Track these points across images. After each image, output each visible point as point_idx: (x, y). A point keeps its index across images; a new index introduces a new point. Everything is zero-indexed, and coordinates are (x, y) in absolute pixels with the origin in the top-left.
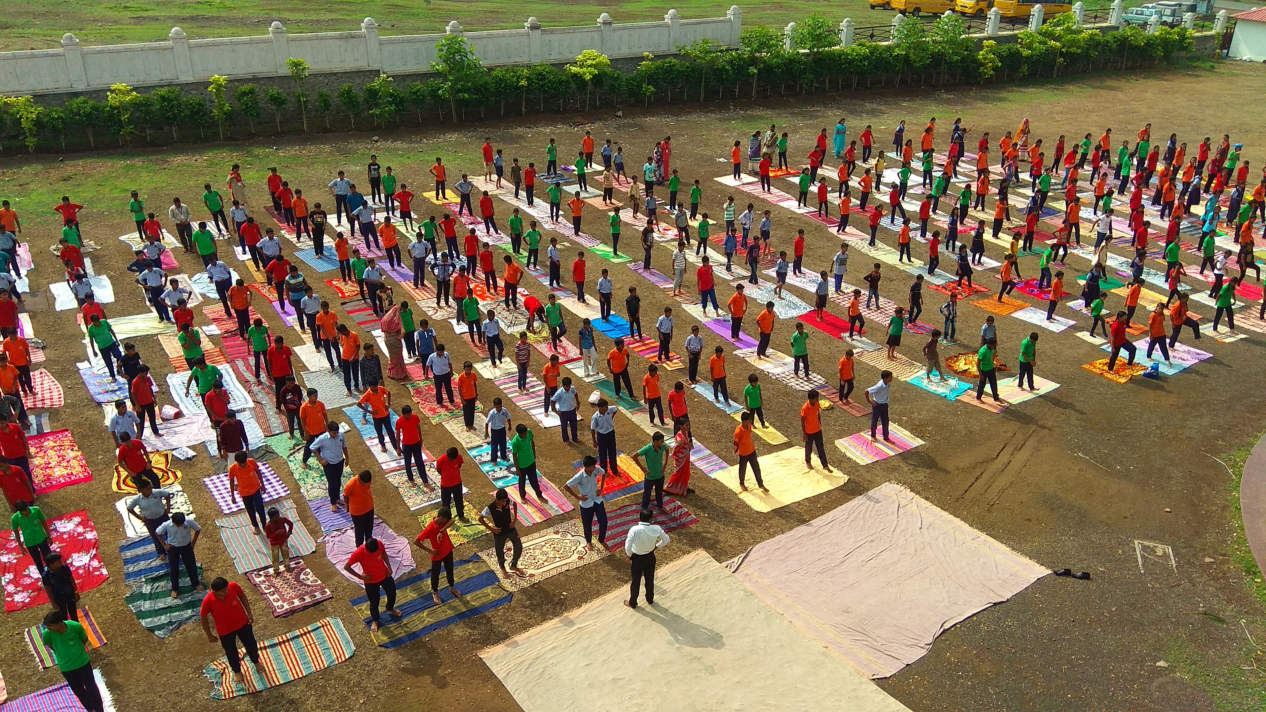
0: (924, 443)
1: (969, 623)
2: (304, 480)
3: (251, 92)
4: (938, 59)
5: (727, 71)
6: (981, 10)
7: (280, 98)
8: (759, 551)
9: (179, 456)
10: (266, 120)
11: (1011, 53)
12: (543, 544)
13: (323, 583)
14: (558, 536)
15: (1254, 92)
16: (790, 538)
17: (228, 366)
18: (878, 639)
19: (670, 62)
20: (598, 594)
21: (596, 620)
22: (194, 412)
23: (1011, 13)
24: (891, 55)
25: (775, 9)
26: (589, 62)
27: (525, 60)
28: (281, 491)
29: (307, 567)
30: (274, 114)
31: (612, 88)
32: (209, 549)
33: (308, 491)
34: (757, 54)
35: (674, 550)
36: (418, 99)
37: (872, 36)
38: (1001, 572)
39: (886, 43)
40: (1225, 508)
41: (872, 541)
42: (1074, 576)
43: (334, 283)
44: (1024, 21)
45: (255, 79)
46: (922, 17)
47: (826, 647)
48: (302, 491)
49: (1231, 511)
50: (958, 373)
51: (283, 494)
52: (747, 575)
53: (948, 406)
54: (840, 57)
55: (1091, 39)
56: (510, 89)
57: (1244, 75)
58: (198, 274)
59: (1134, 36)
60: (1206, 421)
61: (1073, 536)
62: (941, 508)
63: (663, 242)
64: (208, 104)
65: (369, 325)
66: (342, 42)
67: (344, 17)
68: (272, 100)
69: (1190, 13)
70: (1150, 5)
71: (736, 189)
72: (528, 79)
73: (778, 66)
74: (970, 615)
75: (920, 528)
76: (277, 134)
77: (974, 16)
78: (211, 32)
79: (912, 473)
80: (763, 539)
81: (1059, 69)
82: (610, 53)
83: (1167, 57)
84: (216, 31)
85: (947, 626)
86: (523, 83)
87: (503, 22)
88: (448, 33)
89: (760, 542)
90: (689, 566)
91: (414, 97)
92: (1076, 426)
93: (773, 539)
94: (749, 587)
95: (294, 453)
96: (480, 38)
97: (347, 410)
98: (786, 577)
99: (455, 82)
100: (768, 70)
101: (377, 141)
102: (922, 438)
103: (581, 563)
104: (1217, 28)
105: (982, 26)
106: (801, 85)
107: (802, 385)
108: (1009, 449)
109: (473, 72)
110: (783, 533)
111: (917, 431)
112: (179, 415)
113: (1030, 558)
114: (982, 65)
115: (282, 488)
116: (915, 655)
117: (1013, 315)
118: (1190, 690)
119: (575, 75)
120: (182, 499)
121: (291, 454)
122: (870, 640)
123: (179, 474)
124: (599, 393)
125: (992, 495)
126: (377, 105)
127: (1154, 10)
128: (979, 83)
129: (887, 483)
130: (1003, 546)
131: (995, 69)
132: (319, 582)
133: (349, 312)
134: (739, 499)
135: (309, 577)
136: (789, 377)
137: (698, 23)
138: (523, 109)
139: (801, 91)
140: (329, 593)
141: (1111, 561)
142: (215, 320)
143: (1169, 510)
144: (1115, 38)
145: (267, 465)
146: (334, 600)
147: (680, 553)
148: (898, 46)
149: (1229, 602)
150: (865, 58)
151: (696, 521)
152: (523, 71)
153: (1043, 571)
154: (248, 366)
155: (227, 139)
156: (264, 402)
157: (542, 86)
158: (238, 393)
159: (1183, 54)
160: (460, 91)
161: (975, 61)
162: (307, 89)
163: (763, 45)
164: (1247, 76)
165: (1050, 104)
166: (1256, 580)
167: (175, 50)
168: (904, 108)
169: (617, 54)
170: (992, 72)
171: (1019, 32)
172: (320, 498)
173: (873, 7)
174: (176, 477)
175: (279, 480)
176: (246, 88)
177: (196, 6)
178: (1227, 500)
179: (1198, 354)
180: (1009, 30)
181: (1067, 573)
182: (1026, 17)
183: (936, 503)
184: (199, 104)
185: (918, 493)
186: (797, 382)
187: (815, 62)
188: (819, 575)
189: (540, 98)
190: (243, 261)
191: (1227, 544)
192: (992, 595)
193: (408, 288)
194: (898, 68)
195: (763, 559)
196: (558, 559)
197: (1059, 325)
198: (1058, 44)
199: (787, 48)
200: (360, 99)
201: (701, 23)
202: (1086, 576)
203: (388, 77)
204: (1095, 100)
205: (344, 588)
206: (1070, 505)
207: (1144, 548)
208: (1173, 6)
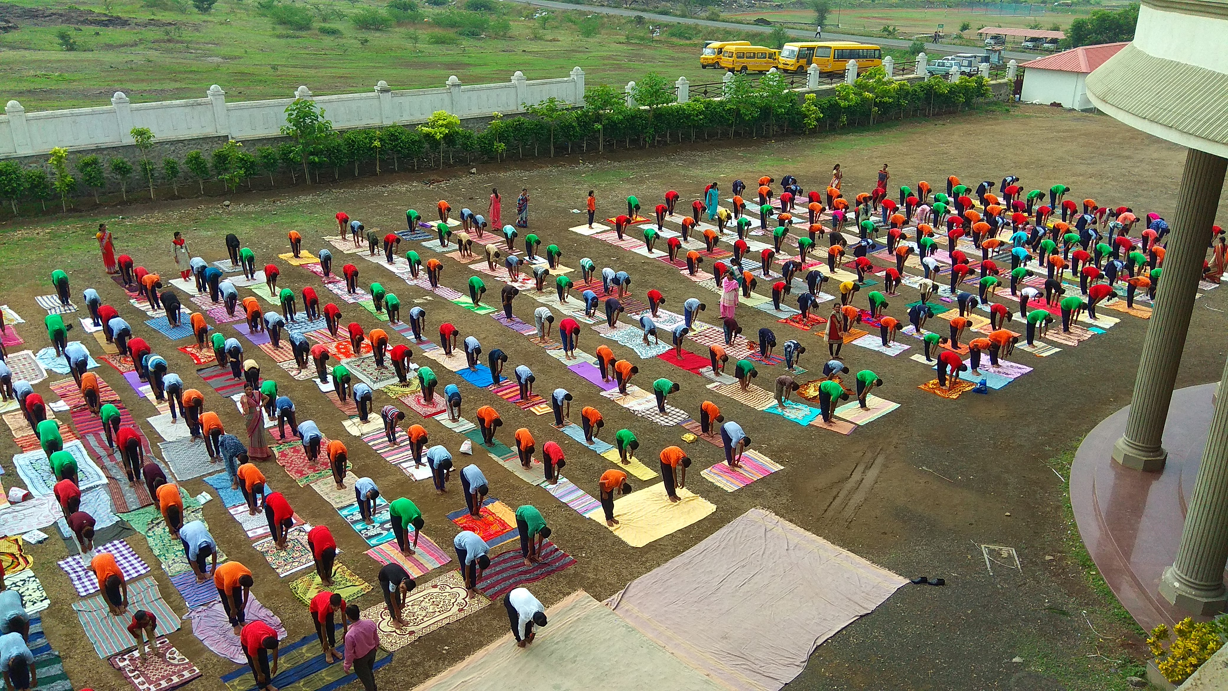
0: (782, 468)
1: (839, 637)
2: (164, 555)
3: (95, 162)
4: (766, 111)
5: (574, 127)
6: (801, 67)
7: (125, 168)
8: (637, 586)
9: (30, 541)
10: (112, 190)
11: (831, 104)
12: (422, 599)
13: (191, 661)
14: (437, 590)
15: (1046, 131)
16: (666, 571)
17: (78, 442)
18: (757, 662)
19: (519, 121)
20: (481, 645)
21: (481, 672)
22: (43, 492)
23: (829, 69)
24: (724, 109)
25: (615, 70)
26: (440, 122)
27: (376, 122)
28: (140, 568)
29: (173, 646)
30: (119, 183)
31: (465, 146)
32: (66, 635)
33: (169, 567)
34: (601, 112)
35: (554, 592)
36: (269, 162)
37: (706, 92)
38: (863, 586)
39: (719, 99)
40: (1058, 508)
41: (743, 566)
42: (930, 584)
43: (188, 349)
44: (841, 75)
45: (98, 150)
46: (748, 74)
47: (708, 675)
48: (163, 567)
49: (1064, 511)
50: (809, 400)
51: (143, 572)
52: (627, 611)
53: (802, 431)
54: (677, 112)
55: (900, 89)
56: (363, 151)
57: (1036, 117)
58: (43, 349)
59: (938, 85)
60: (1033, 429)
61: (926, 545)
62: (805, 529)
63: (524, 291)
64: (49, 176)
65: (229, 390)
66: (187, 110)
67: (190, 86)
68: (116, 169)
69: (984, 64)
70: (950, 58)
71: (590, 237)
72: (381, 140)
73: (621, 122)
74: (840, 629)
75: (787, 550)
76: (123, 203)
77: (794, 73)
78: (50, 104)
79: (775, 497)
80: (640, 574)
81: (874, 119)
82: (461, 113)
83: (968, 103)
84: (56, 104)
85: (819, 642)
86: (377, 143)
87: (353, 86)
88: (297, 97)
89: (638, 577)
90: (570, 607)
91: (266, 160)
92: (918, 442)
93: (649, 573)
94: (630, 622)
95: (153, 527)
96: (330, 102)
97: (209, 479)
98: (666, 609)
99: (306, 145)
100: (612, 127)
101: (228, 206)
102: (781, 463)
103: (462, 615)
104: (1010, 76)
105: (804, 81)
106: (644, 140)
107: (667, 420)
108: (860, 468)
109: (323, 135)
110: (659, 565)
111: (776, 457)
112: (27, 497)
113: (889, 570)
114: (806, 116)
115: (142, 565)
116: (791, 674)
117: (853, 343)
118: (1044, 682)
119: (427, 135)
120: (35, 585)
121: (150, 529)
122: (749, 663)
123: (30, 559)
124: (470, 442)
125: (849, 512)
126: (226, 170)
127: (953, 62)
128: (804, 133)
129: (753, 509)
130: (863, 560)
131: (818, 120)
132: (187, 660)
133: (205, 379)
134: (615, 536)
135: (175, 656)
136: (653, 414)
137: (543, 84)
138: (378, 169)
139: (645, 145)
140: (198, 671)
141: (962, 566)
142: (63, 396)
143: (1009, 514)
144: (922, 87)
145: (125, 543)
146: (204, 677)
147: (561, 595)
148: (730, 101)
149: (1070, 595)
150: (701, 113)
151: (573, 562)
152: (375, 132)
153: (902, 581)
154: (100, 441)
155: (70, 210)
156: (118, 477)
157: (395, 146)
158: (90, 470)
159: (981, 100)
160: (312, 154)
161: (799, 113)
162: (154, 157)
163: (606, 103)
164: (1037, 117)
165: (869, 150)
166: (1091, 573)
167: (11, 124)
168: (739, 158)
169: (467, 115)
170: (815, 123)
171: (836, 85)
172: (183, 572)
173: (704, 67)
174: (27, 562)
175: (138, 558)
176: (88, 158)
177: (32, 80)
178: (1059, 501)
179: (1020, 368)
180: (828, 84)
181: (924, 581)
182: (842, 72)
183: (800, 524)
184: (40, 177)
185: (782, 516)
186: (662, 418)
187: (655, 117)
188: (696, 604)
189: (394, 158)
190: (91, 333)
191: (1063, 542)
192: (858, 608)
193: (268, 350)
194: (730, 122)
195: (642, 594)
196: (437, 614)
197: (895, 349)
198: (871, 95)
199: (629, 104)
200: (209, 165)
201: (546, 83)
202: (941, 582)
203: (237, 142)
204: (908, 144)
205: (214, 665)
206: (920, 515)
207: (991, 552)
208: (970, 57)
